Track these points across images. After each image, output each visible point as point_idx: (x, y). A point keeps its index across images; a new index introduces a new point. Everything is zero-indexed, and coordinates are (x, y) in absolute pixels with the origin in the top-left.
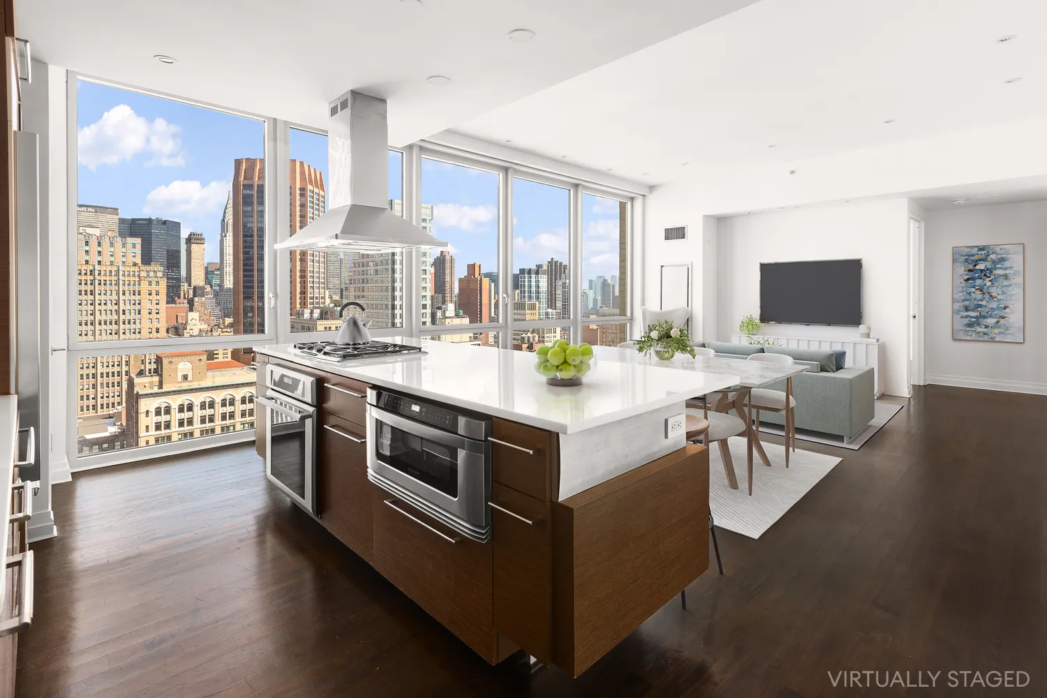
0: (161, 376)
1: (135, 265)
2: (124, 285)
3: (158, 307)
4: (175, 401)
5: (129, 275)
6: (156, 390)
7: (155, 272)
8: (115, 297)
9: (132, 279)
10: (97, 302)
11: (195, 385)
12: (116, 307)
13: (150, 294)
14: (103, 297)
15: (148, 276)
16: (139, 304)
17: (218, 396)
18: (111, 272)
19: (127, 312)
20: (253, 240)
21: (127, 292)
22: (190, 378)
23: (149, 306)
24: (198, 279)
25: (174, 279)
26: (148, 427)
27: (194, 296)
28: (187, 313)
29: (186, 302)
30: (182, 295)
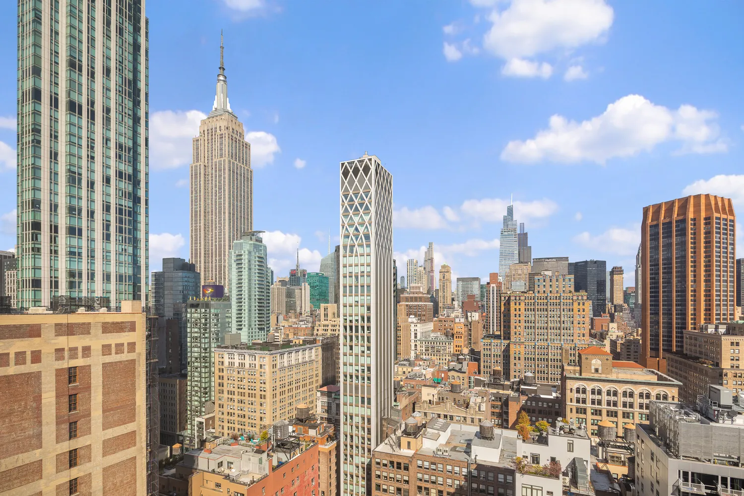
0: (581, 367)
1: (570, 292)
2: (563, 305)
3: (584, 319)
4: (589, 386)
5: (566, 299)
6: (577, 375)
7: (582, 296)
8: (558, 313)
9: (568, 301)
10: (549, 316)
11: (603, 377)
12: (559, 319)
13: (579, 311)
14: (552, 313)
15: (578, 299)
16: (572, 317)
17: (621, 389)
18: (556, 297)
19: (565, 322)
21: (565, 310)
22: (600, 371)
23: (578, 319)
24: (619, 299)
25: (601, 300)
26: (571, 399)
27: (615, 311)
28: (608, 324)
29: (608, 315)
30: (607, 311)
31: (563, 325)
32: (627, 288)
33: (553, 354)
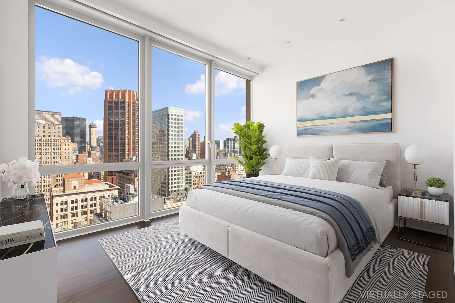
0: (64, 187)
1: (59, 137)
2: (54, 145)
3: (69, 155)
4: (69, 199)
5: (56, 141)
6: (62, 193)
7: (68, 140)
8: (50, 151)
9: (57, 143)
10: (42, 153)
11: (79, 191)
12: (50, 156)
13: (65, 150)
14: (45, 151)
15: (65, 142)
16: (61, 154)
17: (89, 196)
18: (48, 140)
19: (55, 158)
20: (113, 126)
21: (55, 149)
22: (77, 188)
23: (65, 155)
24: (94, 143)
25: (83, 143)
26: (57, 210)
27: (91, 151)
28: (87, 158)
29: (87, 153)
30: (87, 150)
31: (53, 160)
32: (99, 137)
33: (46, 181)
